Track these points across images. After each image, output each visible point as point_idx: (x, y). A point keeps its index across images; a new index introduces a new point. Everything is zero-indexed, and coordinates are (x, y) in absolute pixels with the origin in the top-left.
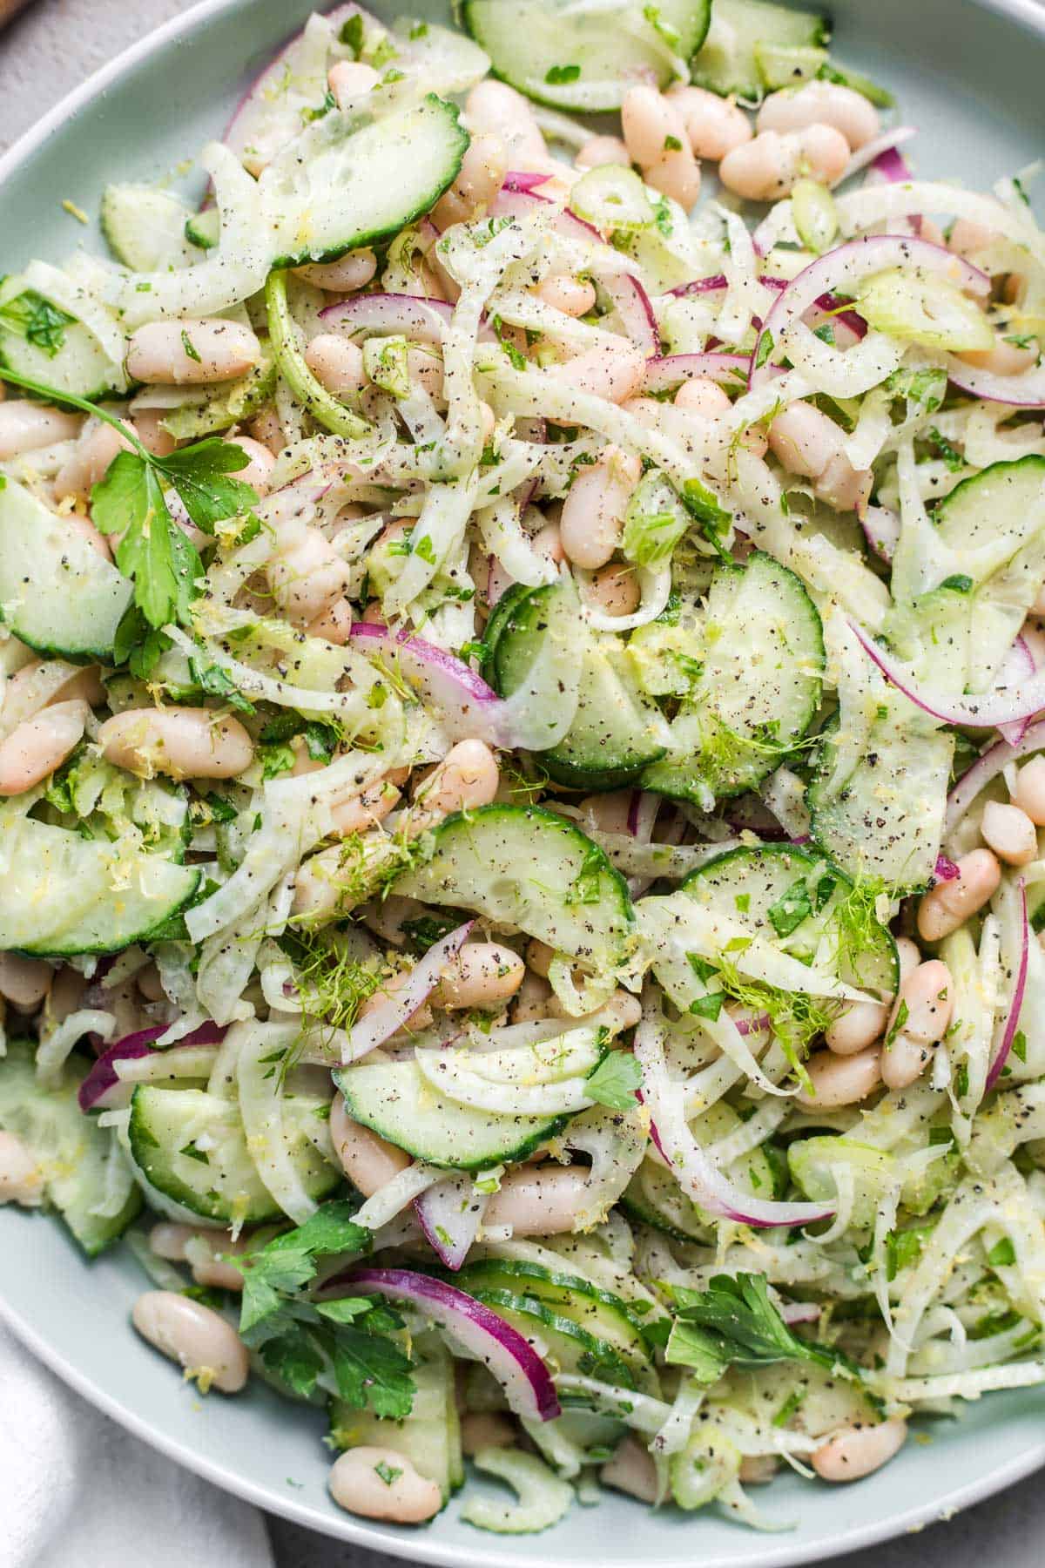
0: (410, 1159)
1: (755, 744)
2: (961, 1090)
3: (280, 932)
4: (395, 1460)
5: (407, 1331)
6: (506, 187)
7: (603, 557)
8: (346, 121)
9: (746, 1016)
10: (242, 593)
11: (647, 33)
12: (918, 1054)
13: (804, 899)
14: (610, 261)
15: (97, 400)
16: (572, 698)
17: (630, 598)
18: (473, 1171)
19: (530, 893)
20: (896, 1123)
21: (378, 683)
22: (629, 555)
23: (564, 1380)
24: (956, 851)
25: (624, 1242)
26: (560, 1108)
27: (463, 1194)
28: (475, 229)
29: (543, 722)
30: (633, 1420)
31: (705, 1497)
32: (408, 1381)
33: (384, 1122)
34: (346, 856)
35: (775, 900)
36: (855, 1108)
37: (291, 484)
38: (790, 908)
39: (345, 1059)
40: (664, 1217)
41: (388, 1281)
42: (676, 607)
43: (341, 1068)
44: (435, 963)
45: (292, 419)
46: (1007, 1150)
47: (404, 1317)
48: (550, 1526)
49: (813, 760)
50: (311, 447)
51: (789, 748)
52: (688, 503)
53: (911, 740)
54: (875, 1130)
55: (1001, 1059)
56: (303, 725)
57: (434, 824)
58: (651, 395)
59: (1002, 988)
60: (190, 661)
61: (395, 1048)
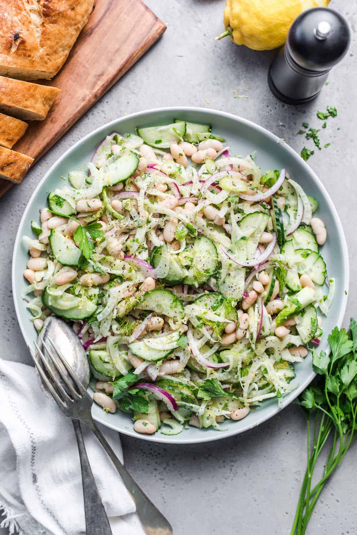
0: (144, 360)
1: (205, 273)
2: (252, 339)
3: (115, 317)
4: (146, 421)
5: (146, 395)
6: (148, 167)
7: (172, 239)
8: (115, 158)
9: (208, 327)
10: (102, 252)
11: (174, 133)
12: (242, 331)
13: (218, 303)
14: (169, 180)
15: (71, 215)
16: (168, 268)
17: (178, 247)
18: (156, 361)
19: (163, 306)
20: (240, 346)
21: (130, 268)
22: (177, 239)
23: (179, 403)
24: (249, 291)
25: (188, 374)
26: (172, 348)
27: (155, 367)
28: (142, 177)
29: (163, 273)
30: (194, 410)
31: (209, 425)
32: (147, 405)
33: (139, 353)
34: (126, 302)
35: (212, 304)
36: (232, 344)
37: (110, 230)
38: (215, 305)
39: (130, 342)
40: (196, 369)
41: (142, 385)
42: (188, 248)
43: (129, 344)
44: (146, 322)
45: (109, 217)
46: (263, 350)
47: (146, 392)
48: (179, 433)
49: (218, 276)
50: (113, 222)
51: (212, 273)
52: (188, 227)
53: (237, 270)
54: (237, 348)
55: (260, 332)
56: (116, 277)
57: (143, 294)
58: (180, 206)
59: (259, 318)
60: (93, 266)
61: (139, 339)
